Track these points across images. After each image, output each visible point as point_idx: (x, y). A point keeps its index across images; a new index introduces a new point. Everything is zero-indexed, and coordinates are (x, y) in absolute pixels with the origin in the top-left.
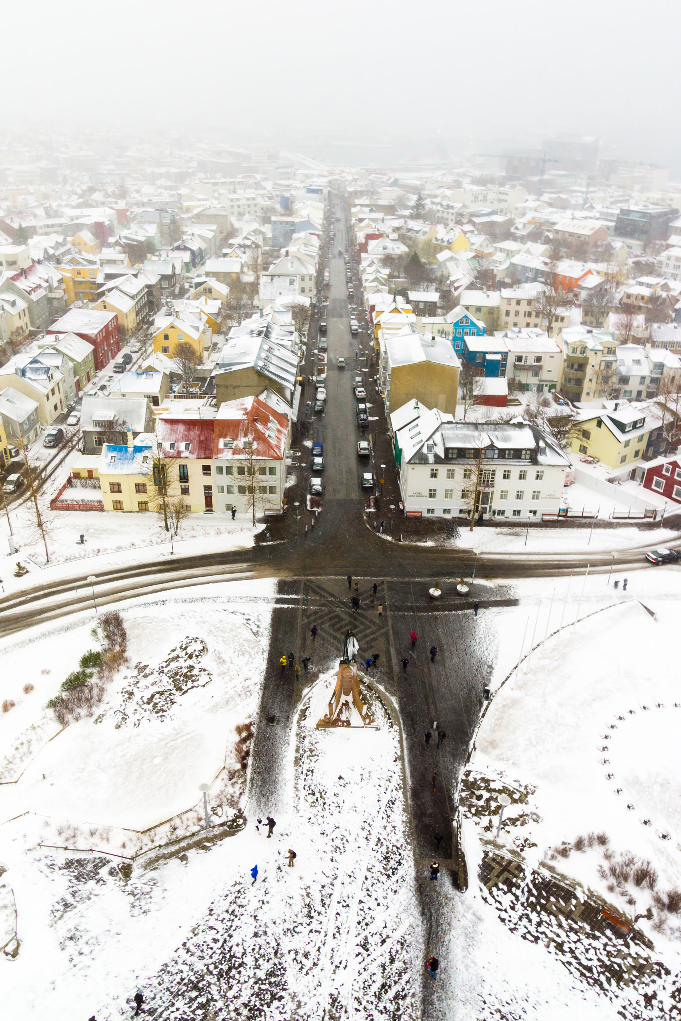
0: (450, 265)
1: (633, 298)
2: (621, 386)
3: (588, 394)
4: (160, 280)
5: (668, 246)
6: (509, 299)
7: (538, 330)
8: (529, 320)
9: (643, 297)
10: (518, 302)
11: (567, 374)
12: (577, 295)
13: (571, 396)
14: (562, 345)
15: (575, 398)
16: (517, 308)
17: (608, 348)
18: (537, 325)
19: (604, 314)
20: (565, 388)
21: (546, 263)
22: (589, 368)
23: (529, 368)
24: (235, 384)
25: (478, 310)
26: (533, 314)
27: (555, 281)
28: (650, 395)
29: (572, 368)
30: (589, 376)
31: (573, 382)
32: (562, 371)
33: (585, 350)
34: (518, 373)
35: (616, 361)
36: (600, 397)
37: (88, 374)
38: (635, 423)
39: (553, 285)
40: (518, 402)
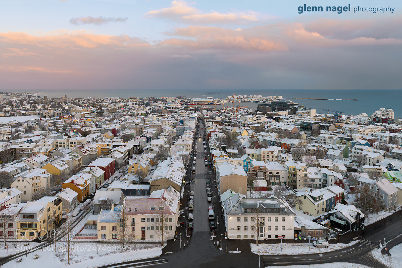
1: (310, 151)
5: (321, 133)
6: (264, 152)
7: (276, 162)
8: (273, 159)
9: (314, 150)
10: (268, 152)
11: (290, 178)
12: (290, 150)
13: (293, 187)
14: (286, 167)
15: (295, 187)
16: (268, 155)
17: (304, 168)
18: (276, 161)
19: (301, 156)
20: (290, 184)
21: (277, 139)
22: (298, 176)
23: (275, 176)
24: (158, 184)
25: (253, 155)
26: (274, 157)
27: (281, 145)
28: (324, 186)
29: (291, 176)
30: (298, 179)
31: (293, 181)
32: (288, 177)
33: (295, 169)
34: (270, 178)
35: (308, 173)
36: (304, 187)
37: (101, 182)
38: (319, 197)
39: (280, 146)
40: (272, 189)
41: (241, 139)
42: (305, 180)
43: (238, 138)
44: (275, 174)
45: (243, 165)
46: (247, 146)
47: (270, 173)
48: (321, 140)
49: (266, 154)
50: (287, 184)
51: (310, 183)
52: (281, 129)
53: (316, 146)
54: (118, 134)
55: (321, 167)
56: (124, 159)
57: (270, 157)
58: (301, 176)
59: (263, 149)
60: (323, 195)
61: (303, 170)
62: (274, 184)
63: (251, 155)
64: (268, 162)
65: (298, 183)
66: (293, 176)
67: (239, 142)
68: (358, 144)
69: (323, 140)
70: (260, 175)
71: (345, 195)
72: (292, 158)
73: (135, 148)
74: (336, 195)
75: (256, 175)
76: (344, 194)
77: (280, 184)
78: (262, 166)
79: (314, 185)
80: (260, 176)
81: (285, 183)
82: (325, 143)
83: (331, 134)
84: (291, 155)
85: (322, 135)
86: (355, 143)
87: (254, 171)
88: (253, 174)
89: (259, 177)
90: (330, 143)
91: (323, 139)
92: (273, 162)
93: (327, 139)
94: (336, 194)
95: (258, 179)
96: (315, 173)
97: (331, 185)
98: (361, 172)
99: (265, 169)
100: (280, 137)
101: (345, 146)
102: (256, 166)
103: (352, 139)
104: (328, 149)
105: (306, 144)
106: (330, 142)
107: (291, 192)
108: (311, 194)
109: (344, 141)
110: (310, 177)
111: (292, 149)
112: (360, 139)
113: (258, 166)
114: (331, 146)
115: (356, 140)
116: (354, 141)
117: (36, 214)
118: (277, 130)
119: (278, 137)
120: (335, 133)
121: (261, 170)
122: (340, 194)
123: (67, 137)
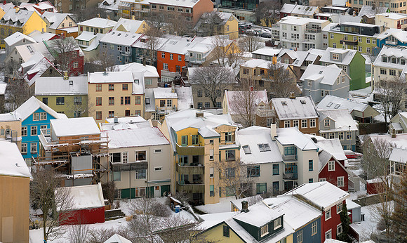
0: (22, 50)
1: (251, 73)
2: (250, 179)
3: (212, 193)
5: (284, 15)
6: (99, 85)
7: (139, 119)
8: (127, 107)
9: (262, 71)
10: (111, 86)
11: (181, 170)
12: (185, 73)
13: (190, 197)
14: (168, 135)
15: (197, 200)
16: (112, 94)
17: (226, 134)
18: (138, 113)
19: (220, 94)
20: (181, 189)
21: (143, 41)
22: (206, 160)
23: (131, 168)
25: (60, 99)
26: (133, 100)
27: (158, 60)
28: (289, 187)
29: (186, 162)
30: (209, 170)
31: (190, 180)
32: (173, 168)
33: (197, 138)
34: (116, 175)
35: (239, 148)
36: (227, 196)
38: (271, 224)
39: (155, 64)
40: (120, 214)
41: (19, 43)
42: (231, 173)
43: (10, 40)
44: (132, 159)
45: (19, 138)
46: (41, 68)
47: (117, 157)
48: (285, 35)
49: (105, 94)
50: (173, 189)
51: (245, 180)
52: (158, 7)
53: (267, 58)
55: (281, 124)
57: (117, 101)
58: (216, 158)
59: (95, 77)
60: (282, 217)
61: (223, 138)
62: (128, 194)
63: (53, 101)
64: (111, 120)
65: (208, 184)
66: (190, 160)
67: (13, 55)
68: (394, 43)
69: (289, 36)
70: (82, 166)
71: (351, 211)
72: (190, 101)
74: (323, 212)
75: (67, 169)
76: (348, 207)
77: (148, 193)
78: (87, 137)
79: (258, 185)
80: (79, 171)
81: (166, 190)
82: (295, 46)
83: (315, 17)
84: (186, 91)
85: (289, 20)
86: (384, 40)
87: (58, 154)
88: (56, 165)
89: (76, 176)
90: (313, 46)
91: (290, 32)
92: (128, 119)
93: (301, 32)
94: (322, 209)
95: (74, 182)
96: (260, 146)
97: (311, 181)
98: (400, 132)
99: (98, 146)
100: (154, 33)
101: (355, 52)
102: (66, 139)
103: (376, 30)
104: (306, 63)
105: (235, 52)
106: (311, 42)
107: (185, 217)
108: (244, 217)
109: (352, 37)
110: (245, 159)
111: (191, 71)
112: (399, 26)
113: (74, 137)
114: (314, 53)
115: (387, 31)
116: (381, 36)
118: (145, 10)
119: (148, 33)
120: (327, 10)
121: (83, 150)
122: (334, 208)
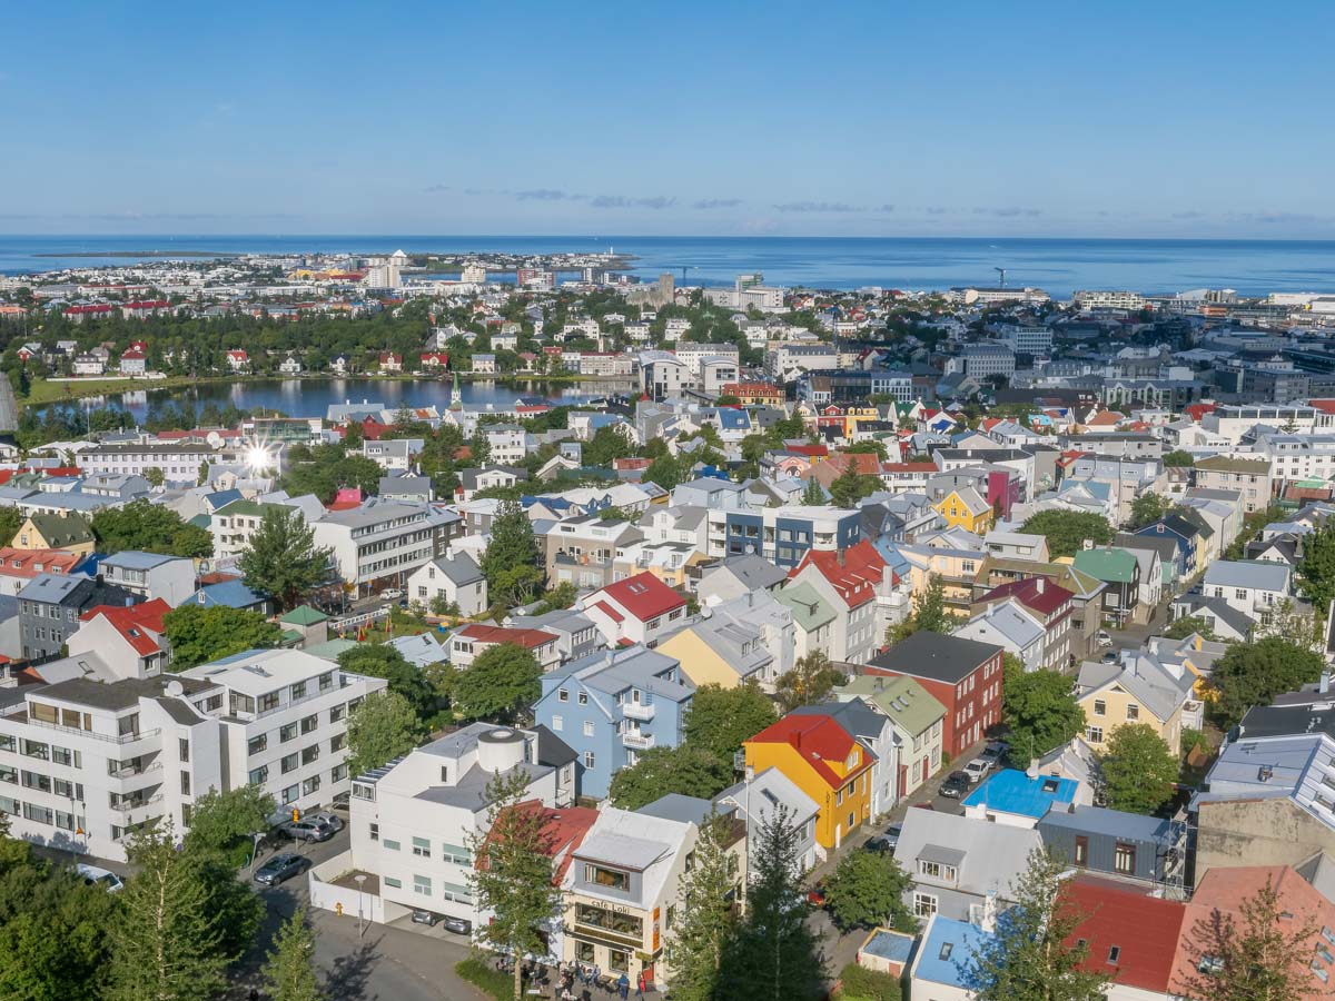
4: (1104, 592)
24: (1245, 830)
37: (926, 761)
54: (1016, 507)
56: (1047, 652)
73: (1112, 600)
117: (640, 871)
123: (763, 498)
